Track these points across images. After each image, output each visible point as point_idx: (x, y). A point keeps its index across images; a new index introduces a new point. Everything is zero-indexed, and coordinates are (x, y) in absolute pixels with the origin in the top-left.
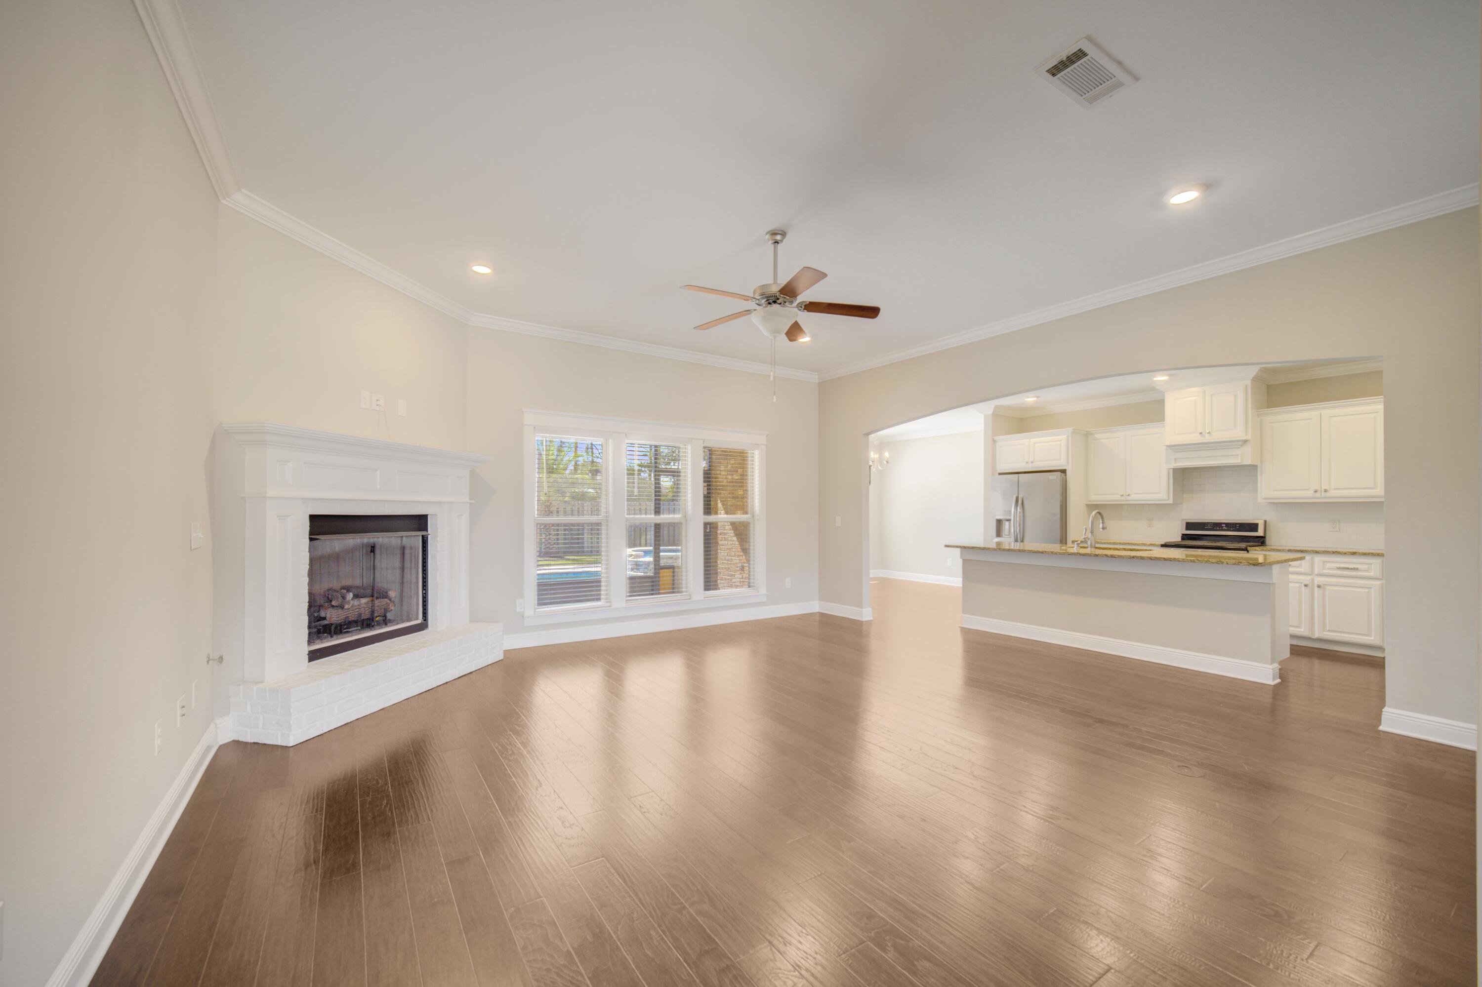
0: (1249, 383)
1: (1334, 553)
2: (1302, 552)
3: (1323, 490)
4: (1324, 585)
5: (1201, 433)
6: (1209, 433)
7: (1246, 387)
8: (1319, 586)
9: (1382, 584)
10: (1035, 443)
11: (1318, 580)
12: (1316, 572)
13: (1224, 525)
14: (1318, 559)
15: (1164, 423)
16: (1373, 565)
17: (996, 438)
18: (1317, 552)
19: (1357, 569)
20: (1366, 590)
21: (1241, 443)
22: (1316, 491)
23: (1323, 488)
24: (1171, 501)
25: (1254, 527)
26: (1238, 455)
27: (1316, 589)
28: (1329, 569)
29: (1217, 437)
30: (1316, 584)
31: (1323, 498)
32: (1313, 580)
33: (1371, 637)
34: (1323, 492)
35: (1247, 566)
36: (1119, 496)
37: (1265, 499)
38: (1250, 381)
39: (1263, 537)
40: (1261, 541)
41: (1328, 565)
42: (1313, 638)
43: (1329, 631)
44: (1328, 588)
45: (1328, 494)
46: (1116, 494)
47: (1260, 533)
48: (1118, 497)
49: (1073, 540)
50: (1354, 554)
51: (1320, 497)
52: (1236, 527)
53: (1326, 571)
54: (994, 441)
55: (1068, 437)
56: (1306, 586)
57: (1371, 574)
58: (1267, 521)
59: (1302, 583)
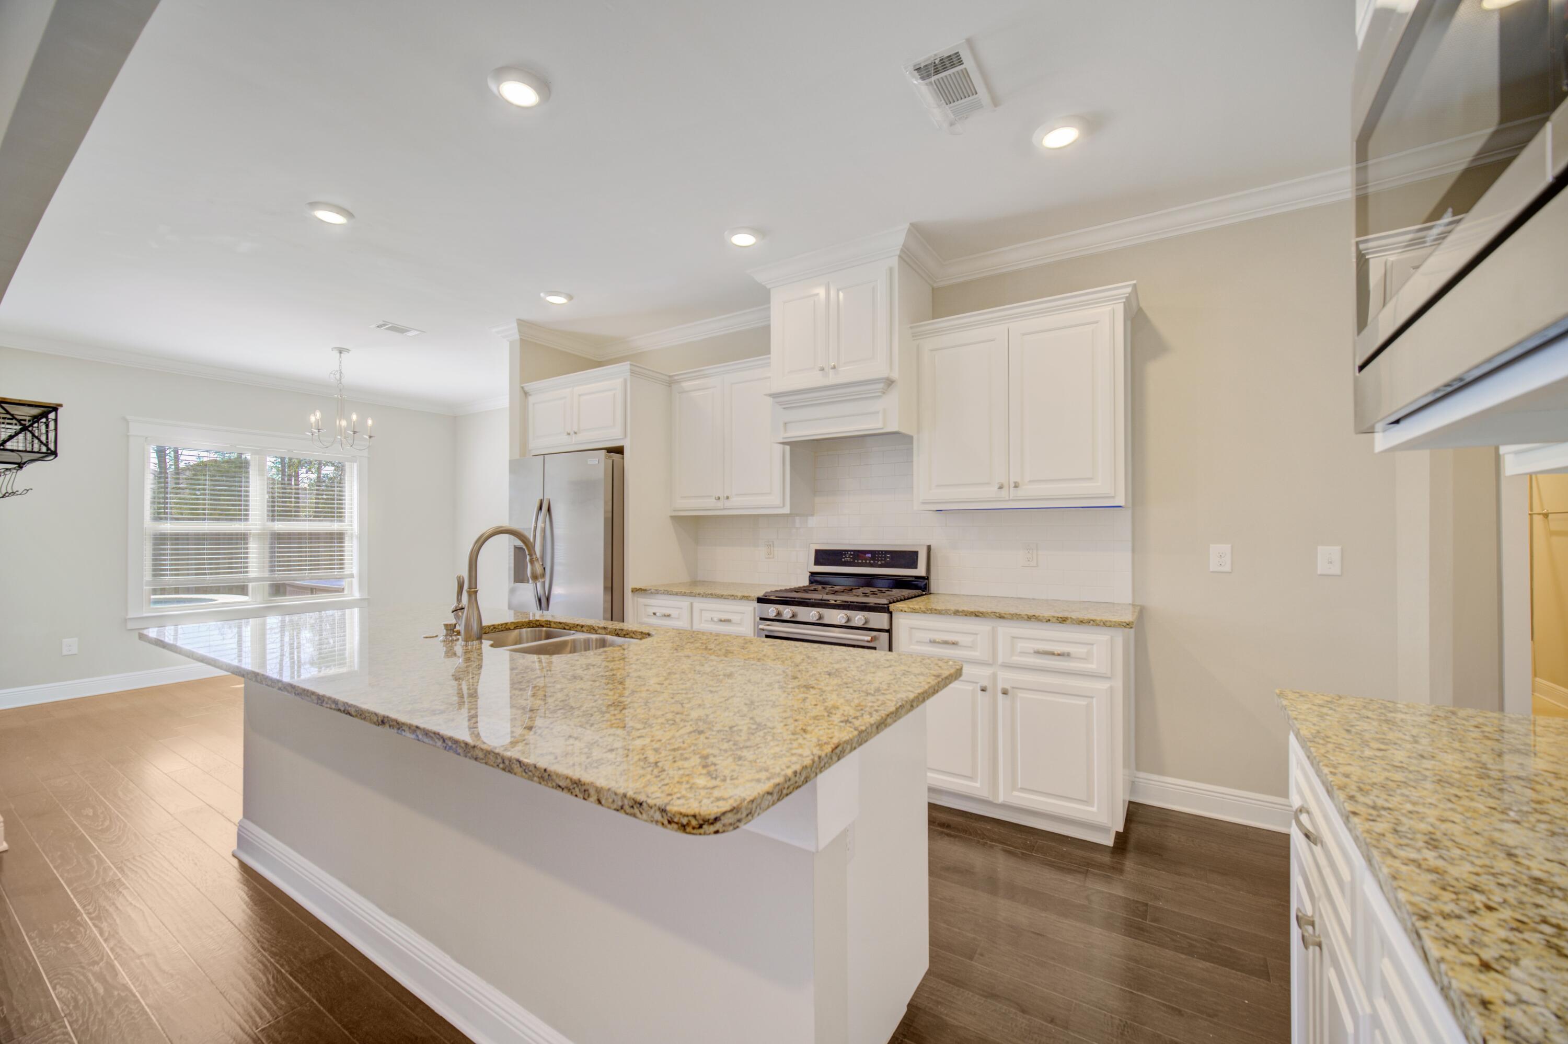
0: (894, 262)
1: (1029, 618)
2: (976, 616)
3: (1012, 485)
4: (1013, 688)
5: (822, 369)
6: (834, 368)
7: (891, 269)
8: (1005, 692)
9: (1112, 689)
10: (580, 395)
11: (1006, 678)
12: (1000, 660)
13: (870, 555)
14: (1005, 630)
15: (770, 358)
16: (1095, 646)
17: (529, 387)
18: (1001, 617)
19: (1068, 655)
20: (1083, 702)
21: (881, 386)
22: (1001, 488)
23: (1012, 480)
24: (787, 510)
25: (909, 558)
26: (878, 412)
27: (1000, 696)
28: (1023, 653)
29: (848, 374)
30: (1000, 685)
31: (1012, 500)
32: (994, 677)
33: (1093, 806)
34: (1012, 489)
35: (659, 828)
36: (714, 500)
37: (923, 503)
38: (896, 259)
39: (926, 578)
40: (920, 586)
41: (1021, 645)
42: (996, 802)
43: (1023, 789)
44: (1021, 694)
45: (1020, 493)
46: (710, 496)
47: (921, 571)
48: (711, 502)
49: (634, 587)
50: (1063, 620)
51: (1007, 498)
52: (885, 557)
53: (1016, 659)
54: (526, 394)
55: (625, 381)
56: (983, 690)
57: (1092, 666)
58: (932, 547)
59: (977, 683)
